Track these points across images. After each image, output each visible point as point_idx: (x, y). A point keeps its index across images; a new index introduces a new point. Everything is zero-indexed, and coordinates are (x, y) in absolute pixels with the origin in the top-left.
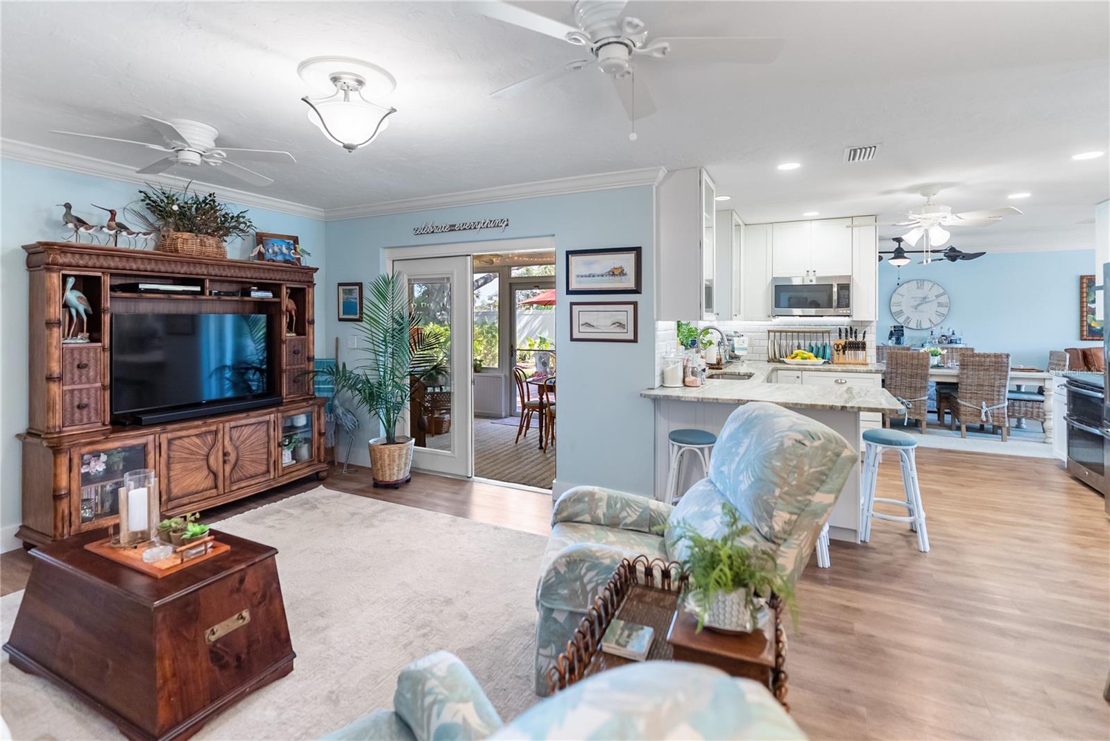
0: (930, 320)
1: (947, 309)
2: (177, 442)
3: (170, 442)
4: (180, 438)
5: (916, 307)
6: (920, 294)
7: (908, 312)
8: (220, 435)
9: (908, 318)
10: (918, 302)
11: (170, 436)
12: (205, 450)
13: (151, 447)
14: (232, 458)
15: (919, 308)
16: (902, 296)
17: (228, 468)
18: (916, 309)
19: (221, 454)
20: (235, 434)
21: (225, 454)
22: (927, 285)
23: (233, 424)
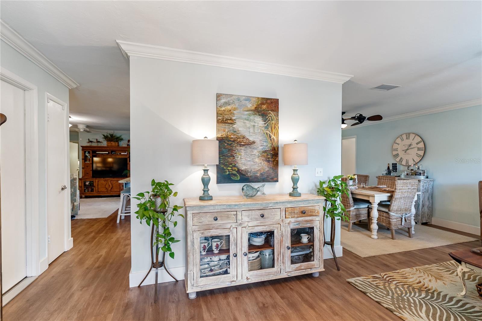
0: (413, 160)
1: (423, 152)
2: (100, 182)
3: (98, 181)
4: (100, 181)
5: (406, 151)
6: (407, 142)
7: (401, 154)
8: (108, 182)
9: (401, 158)
10: (406, 148)
11: (98, 180)
12: (105, 184)
13: (94, 181)
14: (111, 186)
15: (407, 151)
16: (398, 144)
17: (110, 189)
18: (405, 152)
19: (108, 185)
20: (112, 182)
21: (109, 186)
22: (412, 136)
23: (111, 180)
